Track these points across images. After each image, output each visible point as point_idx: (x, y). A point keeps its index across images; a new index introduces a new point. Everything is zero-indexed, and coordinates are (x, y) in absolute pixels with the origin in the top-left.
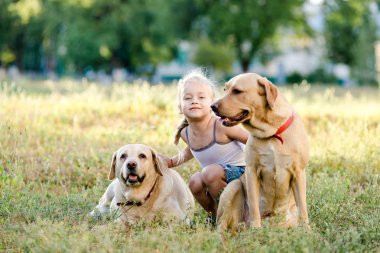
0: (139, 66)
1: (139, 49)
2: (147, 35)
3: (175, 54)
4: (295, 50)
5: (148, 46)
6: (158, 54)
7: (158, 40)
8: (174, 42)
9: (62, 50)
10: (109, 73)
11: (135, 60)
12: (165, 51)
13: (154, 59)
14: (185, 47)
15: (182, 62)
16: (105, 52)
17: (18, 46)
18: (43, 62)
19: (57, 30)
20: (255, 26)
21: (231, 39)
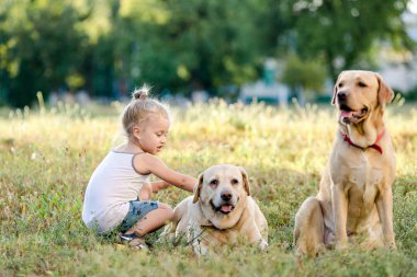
0: (221, 88)
1: (221, 69)
2: (228, 53)
3: (260, 73)
4: (394, 65)
5: (230, 65)
6: (242, 74)
7: (241, 58)
8: (259, 60)
9: (136, 72)
10: (189, 96)
11: (216, 81)
12: (249, 70)
13: (238, 79)
14: (271, 65)
15: (268, 83)
16: (183, 72)
17: (87, 68)
18: (116, 85)
19: (130, 49)
20: (348, 39)
21: (322, 55)
